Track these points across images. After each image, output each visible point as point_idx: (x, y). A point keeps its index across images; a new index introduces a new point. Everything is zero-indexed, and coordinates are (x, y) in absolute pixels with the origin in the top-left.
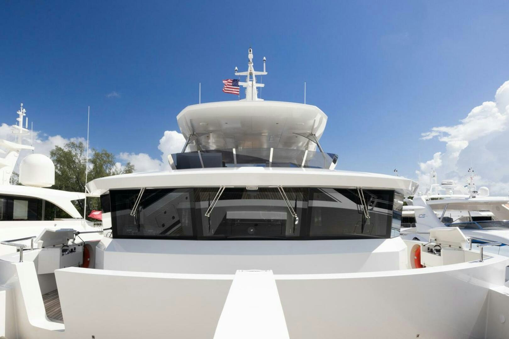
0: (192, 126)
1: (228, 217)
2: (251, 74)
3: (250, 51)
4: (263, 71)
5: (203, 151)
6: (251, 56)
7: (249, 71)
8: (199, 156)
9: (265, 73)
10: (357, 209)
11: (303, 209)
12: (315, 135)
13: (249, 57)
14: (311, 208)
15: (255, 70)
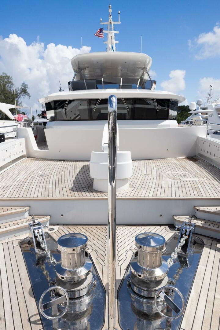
0: (79, 65)
1: (101, 112)
2: (111, 23)
3: (110, 7)
4: (118, 21)
5: (87, 80)
6: (110, 10)
7: (109, 22)
8: (84, 82)
9: (119, 23)
10: (154, 108)
11: (132, 108)
12: (146, 68)
13: (109, 11)
14: (135, 108)
15: (113, 21)
